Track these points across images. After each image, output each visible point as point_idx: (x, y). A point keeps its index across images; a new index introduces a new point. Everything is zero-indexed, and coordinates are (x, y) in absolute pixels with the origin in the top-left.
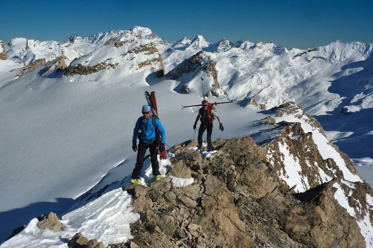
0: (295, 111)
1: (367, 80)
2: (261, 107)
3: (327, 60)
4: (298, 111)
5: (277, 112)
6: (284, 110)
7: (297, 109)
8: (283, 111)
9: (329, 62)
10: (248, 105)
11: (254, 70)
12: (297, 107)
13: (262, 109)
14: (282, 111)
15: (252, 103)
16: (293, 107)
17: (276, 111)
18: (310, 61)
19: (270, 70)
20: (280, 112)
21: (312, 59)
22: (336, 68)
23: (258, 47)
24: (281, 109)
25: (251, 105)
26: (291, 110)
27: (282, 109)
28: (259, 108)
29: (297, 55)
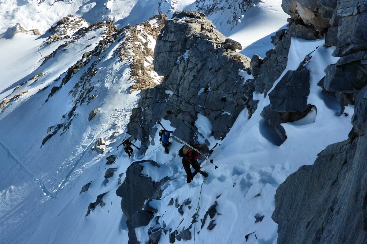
0: (78, 25)
1: (101, 12)
2: (34, 33)
3: (66, 1)
4: (82, 24)
5: (58, 31)
6: (66, 26)
7: (79, 21)
8: (64, 27)
9: (68, 3)
10: (15, 34)
11: (8, 23)
12: (78, 19)
13: (35, 34)
14: (63, 29)
15: (20, 31)
16: (75, 20)
17: (56, 30)
18: (53, 5)
19: (23, 19)
20: (61, 30)
21: (54, 3)
22: (75, 7)
23: (3, 2)
24: (60, 26)
25: (19, 33)
26: (73, 24)
27: (63, 25)
28: (32, 34)
29: (41, 2)
